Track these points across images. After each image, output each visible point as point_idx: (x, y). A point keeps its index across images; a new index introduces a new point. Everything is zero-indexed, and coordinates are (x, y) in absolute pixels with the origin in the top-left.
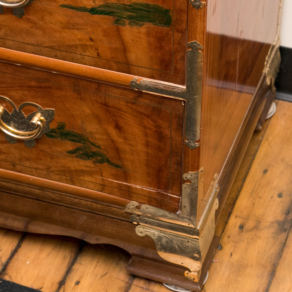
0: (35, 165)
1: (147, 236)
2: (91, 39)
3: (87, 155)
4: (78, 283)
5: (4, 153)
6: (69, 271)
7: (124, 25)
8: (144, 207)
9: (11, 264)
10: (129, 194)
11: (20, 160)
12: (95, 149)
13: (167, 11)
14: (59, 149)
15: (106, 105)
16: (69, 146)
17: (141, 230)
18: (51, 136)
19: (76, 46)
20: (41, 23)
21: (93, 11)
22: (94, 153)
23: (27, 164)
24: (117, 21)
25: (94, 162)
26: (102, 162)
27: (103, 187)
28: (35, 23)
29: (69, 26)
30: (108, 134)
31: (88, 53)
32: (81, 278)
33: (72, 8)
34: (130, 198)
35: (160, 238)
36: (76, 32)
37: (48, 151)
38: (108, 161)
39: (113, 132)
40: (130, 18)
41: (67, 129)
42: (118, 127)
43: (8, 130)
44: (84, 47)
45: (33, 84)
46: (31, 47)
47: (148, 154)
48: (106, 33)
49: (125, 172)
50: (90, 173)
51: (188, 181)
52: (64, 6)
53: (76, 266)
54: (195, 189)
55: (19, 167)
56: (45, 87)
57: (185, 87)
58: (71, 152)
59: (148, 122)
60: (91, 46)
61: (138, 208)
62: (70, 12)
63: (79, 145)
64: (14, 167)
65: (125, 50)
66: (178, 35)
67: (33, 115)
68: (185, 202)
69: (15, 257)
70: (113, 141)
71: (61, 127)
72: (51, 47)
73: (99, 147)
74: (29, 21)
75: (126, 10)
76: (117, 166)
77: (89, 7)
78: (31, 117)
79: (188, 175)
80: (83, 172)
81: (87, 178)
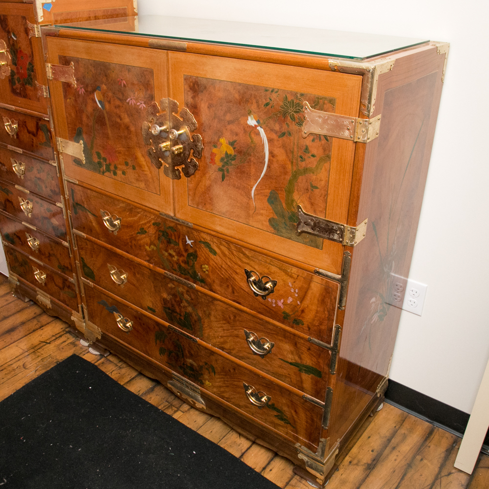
0: (261, 416)
1: (302, 459)
2: (289, 374)
3: (282, 419)
4: (271, 470)
5: (250, 408)
6: (269, 463)
7: (302, 372)
8: (302, 447)
9: (245, 454)
10: (297, 440)
11: (255, 413)
12: (285, 417)
13: (320, 372)
14: (271, 413)
15: (292, 401)
16: (276, 413)
17: (300, 456)
18: (269, 407)
19: (283, 375)
20: (270, 363)
21: (291, 364)
22: (285, 419)
23: (258, 415)
24: (300, 370)
25: (285, 423)
26: (287, 423)
27: (287, 433)
28: (268, 362)
29: (280, 367)
30: (291, 413)
31: (287, 379)
32: (273, 468)
33: (283, 360)
34: (298, 442)
35: (307, 462)
36: (283, 370)
37: (267, 412)
38: (290, 423)
39: (293, 413)
40: (305, 370)
41: (276, 406)
42: (295, 411)
43: (252, 399)
44: (286, 377)
45: (264, 385)
46: (265, 370)
47: (306, 426)
48: (295, 373)
49: (297, 430)
50: (282, 426)
51: (322, 442)
52: (280, 359)
53: (272, 462)
54: (324, 446)
56: (269, 387)
57: (324, 404)
58: (276, 416)
59: (308, 413)
60: (289, 377)
61: (300, 446)
62: (282, 362)
63: (279, 414)
64: (253, 415)
65: (302, 382)
66: (323, 382)
67: (263, 397)
68: (320, 450)
69: (248, 451)
70: (293, 416)
71: (273, 405)
72: (273, 373)
73: (287, 417)
74: (265, 360)
76: (294, 427)
78: (262, 398)
79: (322, 440)
80: (279, 425)
81: (281, 428)
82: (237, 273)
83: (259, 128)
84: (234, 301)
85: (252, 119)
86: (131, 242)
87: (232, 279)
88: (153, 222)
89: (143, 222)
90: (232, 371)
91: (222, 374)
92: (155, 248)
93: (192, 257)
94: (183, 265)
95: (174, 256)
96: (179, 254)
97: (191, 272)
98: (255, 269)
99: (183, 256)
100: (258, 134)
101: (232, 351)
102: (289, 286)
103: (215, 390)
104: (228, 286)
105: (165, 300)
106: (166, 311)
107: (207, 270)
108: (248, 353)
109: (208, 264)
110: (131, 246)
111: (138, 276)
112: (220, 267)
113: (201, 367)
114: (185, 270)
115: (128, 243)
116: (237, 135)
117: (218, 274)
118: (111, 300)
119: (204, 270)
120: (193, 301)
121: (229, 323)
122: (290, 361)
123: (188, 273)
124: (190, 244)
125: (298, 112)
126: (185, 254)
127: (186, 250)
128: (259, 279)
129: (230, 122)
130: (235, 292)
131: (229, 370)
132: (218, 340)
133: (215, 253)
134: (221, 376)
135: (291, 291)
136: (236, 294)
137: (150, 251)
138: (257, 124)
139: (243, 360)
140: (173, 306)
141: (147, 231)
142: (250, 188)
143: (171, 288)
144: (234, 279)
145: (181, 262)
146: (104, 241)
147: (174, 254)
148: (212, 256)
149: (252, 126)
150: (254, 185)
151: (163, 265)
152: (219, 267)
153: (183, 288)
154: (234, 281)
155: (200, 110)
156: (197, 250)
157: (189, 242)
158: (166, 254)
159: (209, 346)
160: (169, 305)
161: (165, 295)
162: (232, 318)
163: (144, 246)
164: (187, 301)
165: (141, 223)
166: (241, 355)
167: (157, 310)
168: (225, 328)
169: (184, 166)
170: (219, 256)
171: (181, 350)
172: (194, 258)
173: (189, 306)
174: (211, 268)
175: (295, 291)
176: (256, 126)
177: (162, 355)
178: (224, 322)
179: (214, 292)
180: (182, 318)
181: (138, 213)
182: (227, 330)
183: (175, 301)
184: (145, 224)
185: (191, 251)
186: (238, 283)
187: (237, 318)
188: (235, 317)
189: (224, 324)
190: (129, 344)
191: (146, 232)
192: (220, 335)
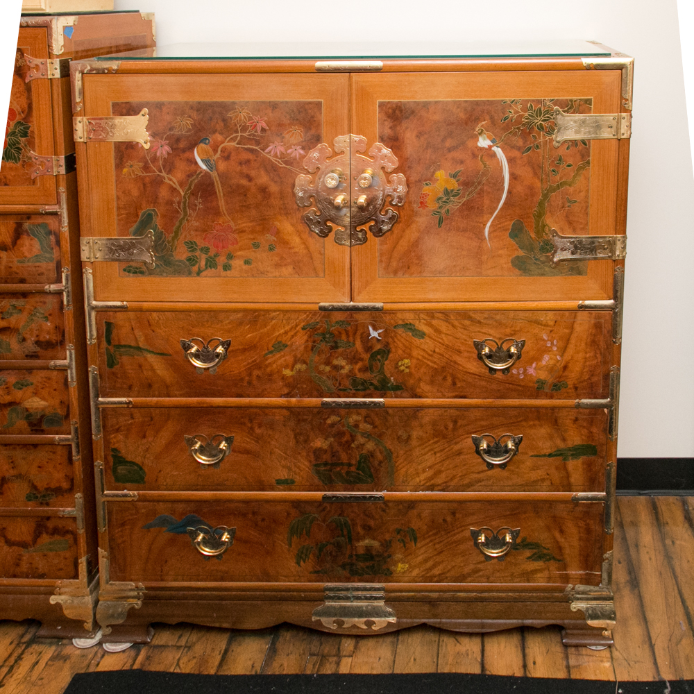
0: (502, 574)
1: (579, 610)
2: (548, 474)
3: (540, 558)
4: (534, 663)
5: (482, 570)
6: (524, 656)
7: (569, 460)
8: (576, 587)
9: (485, 662)
10: (566, 579)
11: (493, 573)
12: (545, 551)
13: (594, 446)
14: (521, 558)
15: (554, 517)
16: (528, 553)
17: (576, 606)
18: (517, 549)
19: (538, 481)
20: (517, 470)
21: (550, 455)
22: (544, 554)
23: (498, 574)
24: (565, 459)
25: (545, 561)
26: (550, 559)
27: (549, 579)
28: (513, 471)
29: (534, 468)
30: (554, 538)
31: (545, 484)
32: (534, 658)
33: (537, 456)
34: (568, 583)
35: (587, 609)
36: (538, 471)
37: (513, 561)
38: (554, 558)
39: (557, 535)
40: (572, 455)
41: (529, 540)
42: (562, 531)
44: (543, 480)
45: (508, 513)
46: (509, 488)
47: (580, 546)
48: (557, 468)
49: (565, 564)
50: (541, 571)
51: (607, 559)
52: (532, 456)
53: (527, 651)
54: (610, 565)
55: (491, 579)
56: (515, 514)
57: (605, 493)
58: (529, 558)
59: (581, 524)
60: (548, 479)
61: (573, 589)
62: (535, 459)
63: (535, 551)
64: (488, 579)
65: (568, 476)
66: (600, 461)
67: (505, 536)
68: (605, 576)
69: (485, 655)
70: (557, 542)
71: (524, 540)
72: (522, 485)
73: (548, 549)
74: (509, 470)
75: (570, 450)
76: (559, 561)
77: (547, 454)
79: (606, 556)
80: (536, 571)
81: (539, 575)
82: (459, 352)
83: (494, 149)
84: (456, 397)
85: (484, 139)
86: (250, 375)
87: (452, 364)
88: (303, 324)
89: (282, 331)
90: (449, 519)
91: (431, 533)
92: (304, 367)
93: (379, 357)
94: (360, 375)
95: (342, 367)
96: (353, 359)
97: (375, 382)
98: (490, 335)
99: (362, 360)
100: (494, 155)
101: (448, 484)
102: (544, 340)
103: (415, 572)
104: (445, 378)
105: (317, 452)
106: (318, 472)
107: (406, 367)
108: (479, 473)
109: (410, 356)
110: (250, 383)
111: (258, 431)
112: (431, 353)
113: (387, 545)
114: (364, 382)
115: (242, 380)
116: (462, 162)
117: (428, 365)
118: (181, 507)
119: (402, 368)
120: (376, 430)
121: (444, 437)
122: (548, 451)
123: (372, 384)
124: (377, 336)
125: (548, 120)
126: (366, 356)
127: (368, 349)
128: (498, 347)
129: (450, 150)
130: (457, 382)
131: (445, 520)
132: (423, 477)
133: (422, 335)
134: (428, 540)
135: (547, 347)
136: (459, 384)
137: (292, 376)
138: (492, 144)
139: (470, 489)
140: (334, 454)
141: (289, 343)
142: (482, 225)
143: (332, 425)
144: (455, 362)
145: (357, 371)
146: (181, 396)
147: (343, 363)
148: (417, 341)
149: (484, 148)
150: (488, 221)
151: (318, 390)
152: (429, 355)
153: (358, 414)
154: (456, 366)
155: (404, 142)
156: (391, 340)
157: (374, 334)
158: (328, 369)
159: (407, 494)
160: (326, 457)
161: (319, 443)
162: (451, 426)
163: (279, 372)
164: (364, 434)
165: (277, 334)
166: (466, 481)
167: (297, 479)
168: (436, 450)
169: (373, 223)
170: (430, 337)
171: (345, 533)
172: (383, 357)
173: (369, 440)
174: (415, 361)
175: (552, 343)
176: (490, 147)
177: (302, 563)
178: (436, 439)
179: (420, 397)
180: (353, 469)
181: (272, 319)
182: (441, 451)
183: (340, 444)
184: (286, 333)
185: (378, 347)
186: (463, 367)
187: (460, 422)
188: (455, 422)
189: (436, 442)
190: (222, 579)
191: (287, 346)
192: (429, 464)
